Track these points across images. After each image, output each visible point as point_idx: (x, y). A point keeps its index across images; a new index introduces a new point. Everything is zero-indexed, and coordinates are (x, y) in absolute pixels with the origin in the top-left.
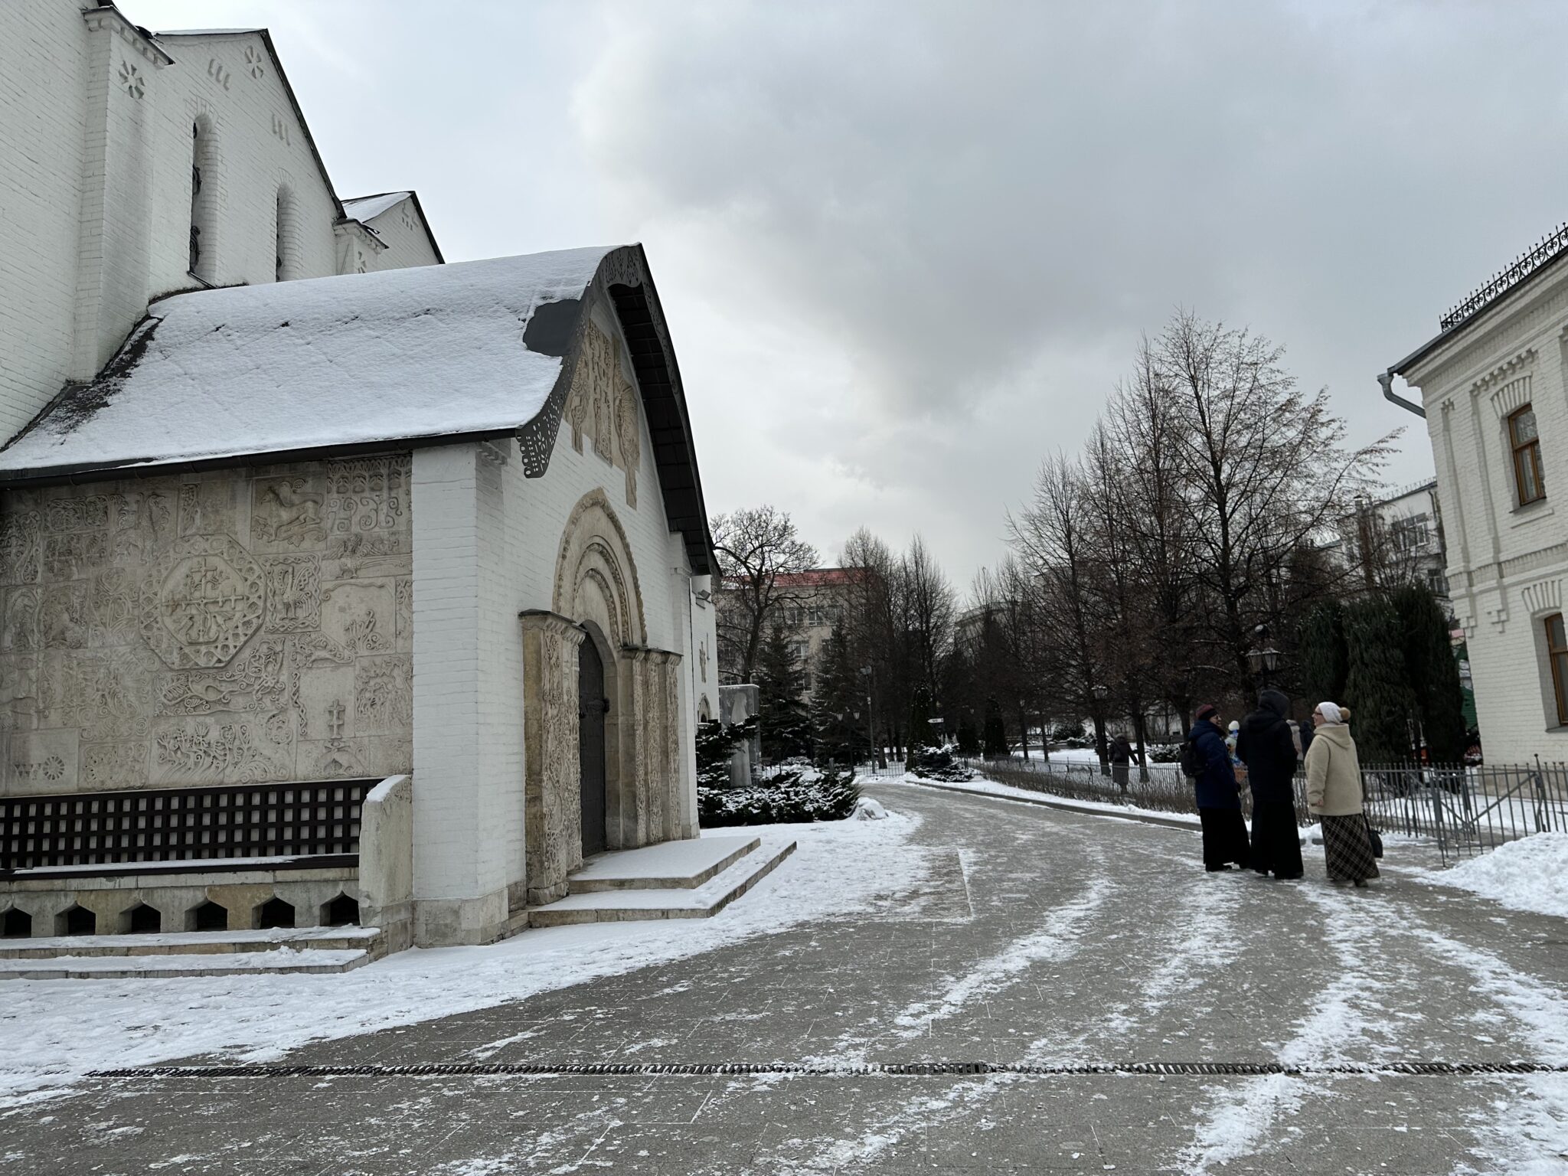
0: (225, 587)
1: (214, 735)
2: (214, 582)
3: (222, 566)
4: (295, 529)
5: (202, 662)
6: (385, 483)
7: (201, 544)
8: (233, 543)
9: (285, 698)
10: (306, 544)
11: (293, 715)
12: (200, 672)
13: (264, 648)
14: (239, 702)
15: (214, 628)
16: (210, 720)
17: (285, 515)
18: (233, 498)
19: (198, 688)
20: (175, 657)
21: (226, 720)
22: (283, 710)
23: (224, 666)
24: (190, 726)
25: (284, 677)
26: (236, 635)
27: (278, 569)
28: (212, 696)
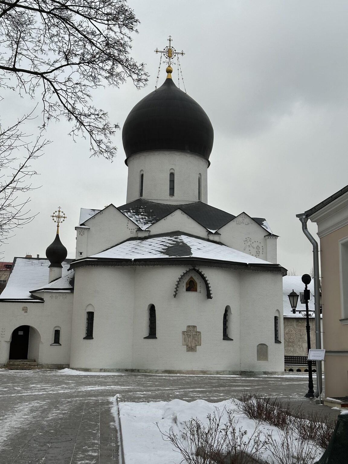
0: (293, 332)
1: (292, 350)
2: (291, 331)
3: (292, 329)
4: (301, 326)
5: (291, 341)
6: (312, 321)
7: (290, 326)
8: (294, 327)
9: (301, 346)
10: (303, 328)
11: (302, 348)
12: (290, 342)
13: (298, 340)
14: (295, 346)
15: (292, 337)
16: (292, 348)
17: (300, 324)
18: (293, 321)
19: (290, 344)
20: (288, 340)
21: (294, 348)
22: (300, 348)
23: (293, 342)
24: (289, 348)
25: (301, 344)
26: (295, 338)
27: (299, 330)
28: (292, 345)
